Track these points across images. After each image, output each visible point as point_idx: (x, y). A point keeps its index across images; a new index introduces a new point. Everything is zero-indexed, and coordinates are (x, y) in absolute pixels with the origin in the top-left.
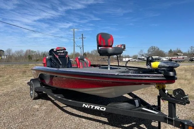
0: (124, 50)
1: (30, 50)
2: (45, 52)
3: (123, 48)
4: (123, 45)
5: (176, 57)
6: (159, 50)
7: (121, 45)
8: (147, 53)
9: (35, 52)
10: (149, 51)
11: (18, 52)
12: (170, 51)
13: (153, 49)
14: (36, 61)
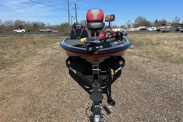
0: (114, 21)
1: (19, 21)
2: (35, 22)
3: (112, 18)
4: (112, 15)
5: (164, 27)
6: (145, 20)
7: (111, 16)
8: (134, 23)
9: (25, 22)
10: (136, 21)
11: (8, 23)
12: (156, 21)
13: (140, 20)
14: (28, 32)
